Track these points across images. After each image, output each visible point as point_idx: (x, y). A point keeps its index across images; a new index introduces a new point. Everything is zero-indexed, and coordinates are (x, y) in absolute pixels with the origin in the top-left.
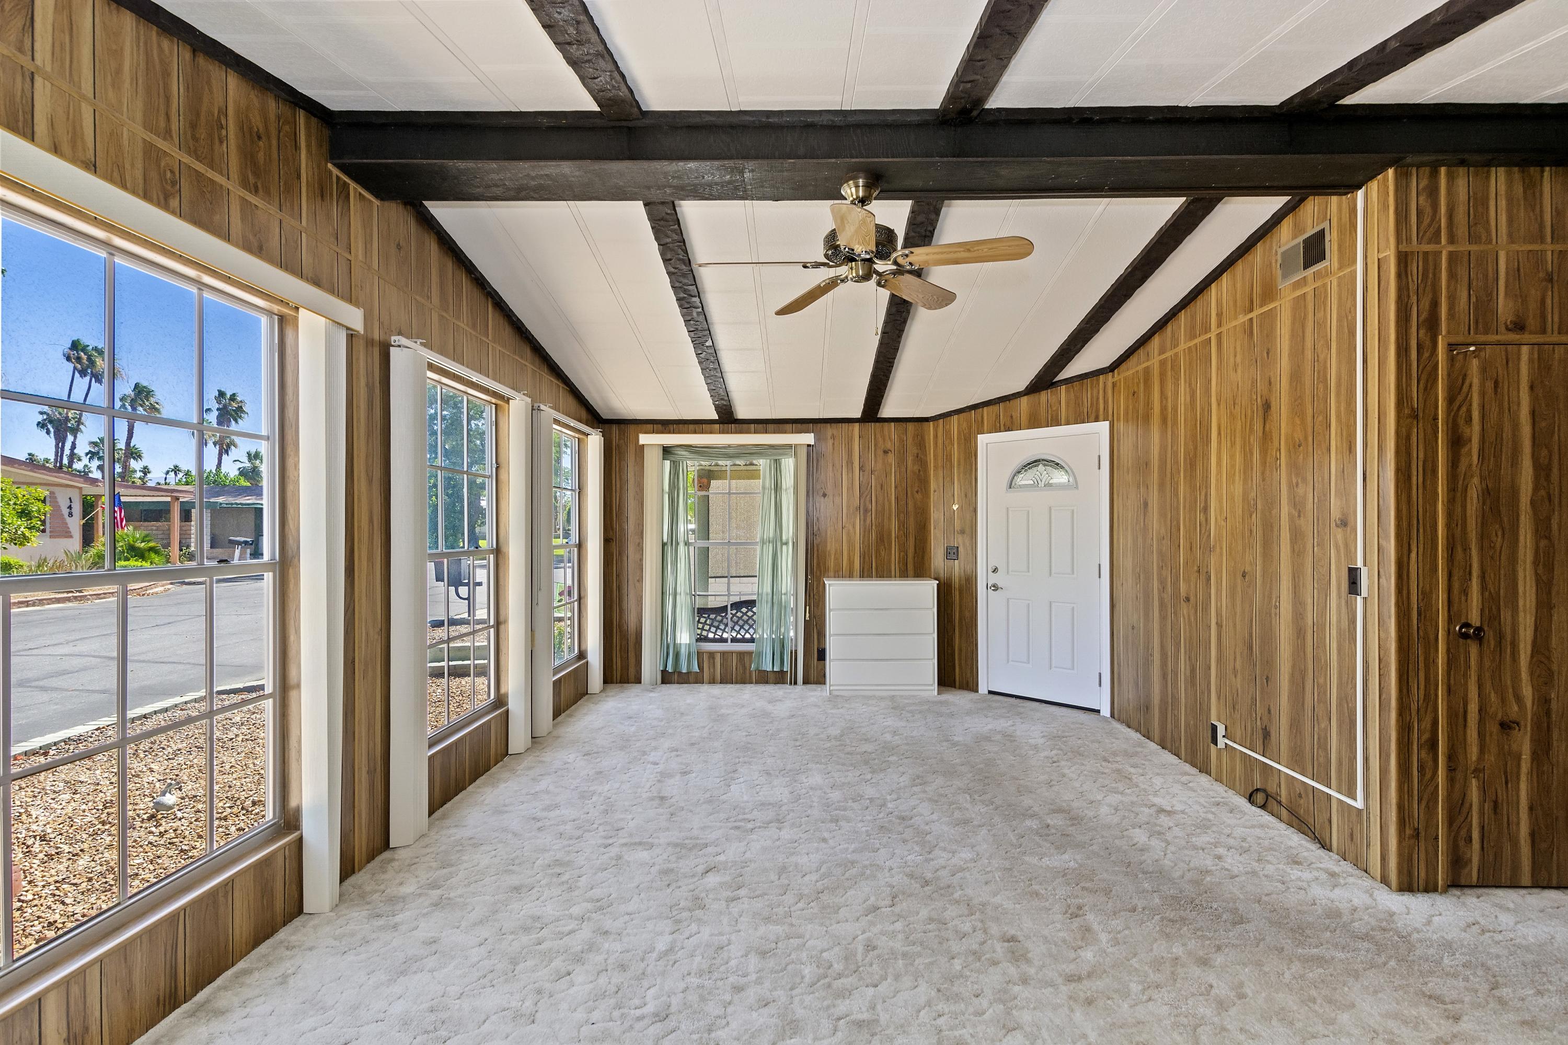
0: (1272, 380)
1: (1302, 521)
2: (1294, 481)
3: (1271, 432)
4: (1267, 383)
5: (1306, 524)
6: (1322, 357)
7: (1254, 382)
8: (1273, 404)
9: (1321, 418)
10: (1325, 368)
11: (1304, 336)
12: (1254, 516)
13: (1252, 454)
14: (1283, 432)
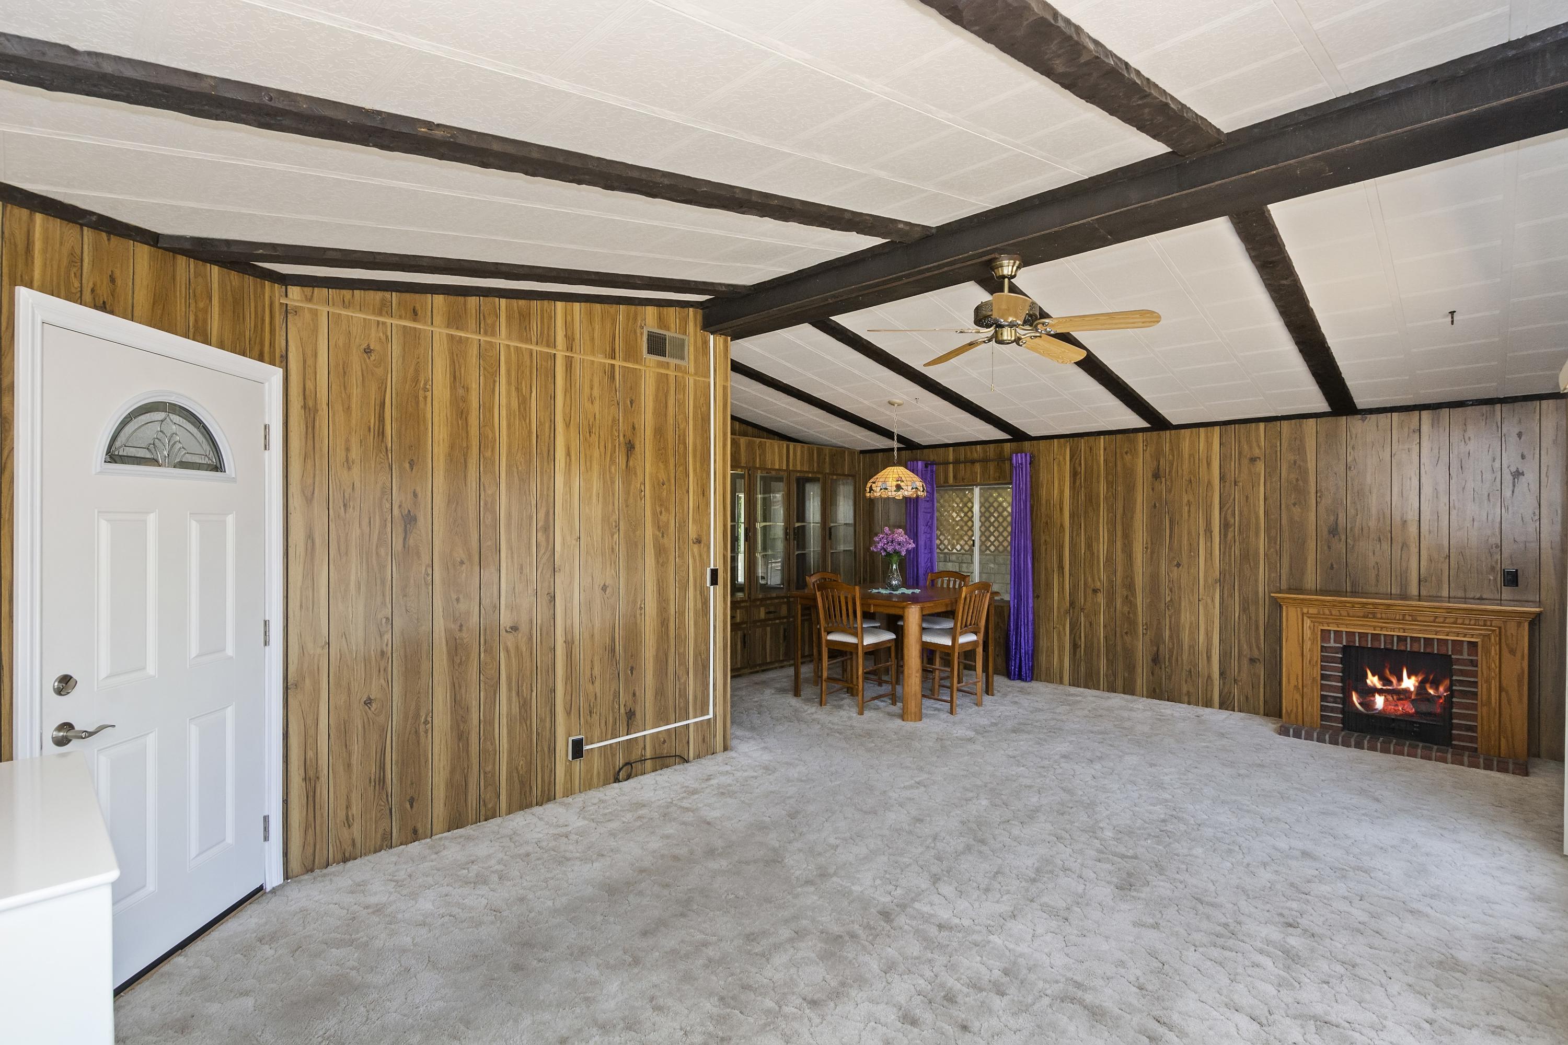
0: (636, 426)
1: (666, 540)
2: (658, 510)
3: (635, 468)
4: (630, 427)
5: (669, 542)
6: (682, 427)
7: (615, 421)
8: (637, 446)
9: (681, 468)
10: (684, 435)
11: (666, 403)
12: (616, 536)
13: (613, 482)
14: (647, 470)
